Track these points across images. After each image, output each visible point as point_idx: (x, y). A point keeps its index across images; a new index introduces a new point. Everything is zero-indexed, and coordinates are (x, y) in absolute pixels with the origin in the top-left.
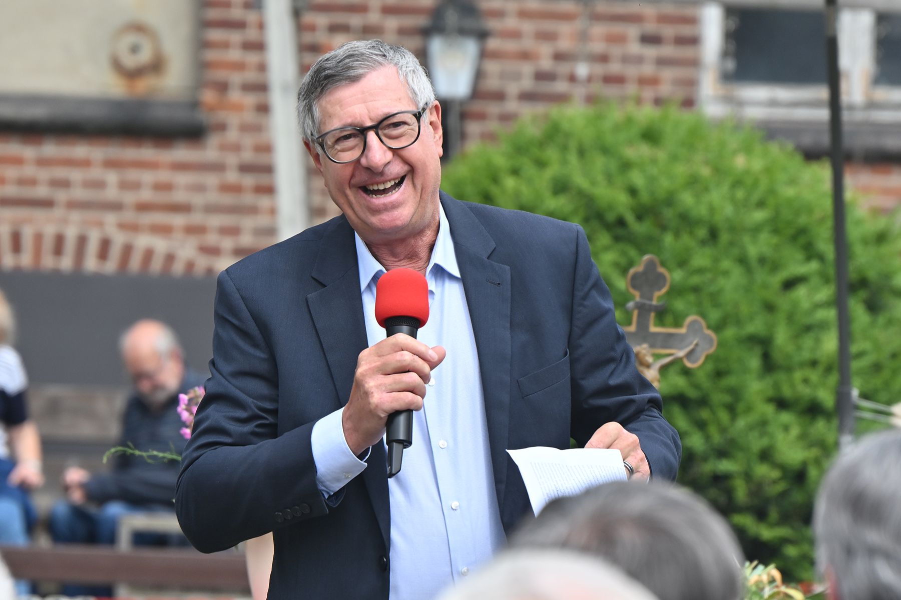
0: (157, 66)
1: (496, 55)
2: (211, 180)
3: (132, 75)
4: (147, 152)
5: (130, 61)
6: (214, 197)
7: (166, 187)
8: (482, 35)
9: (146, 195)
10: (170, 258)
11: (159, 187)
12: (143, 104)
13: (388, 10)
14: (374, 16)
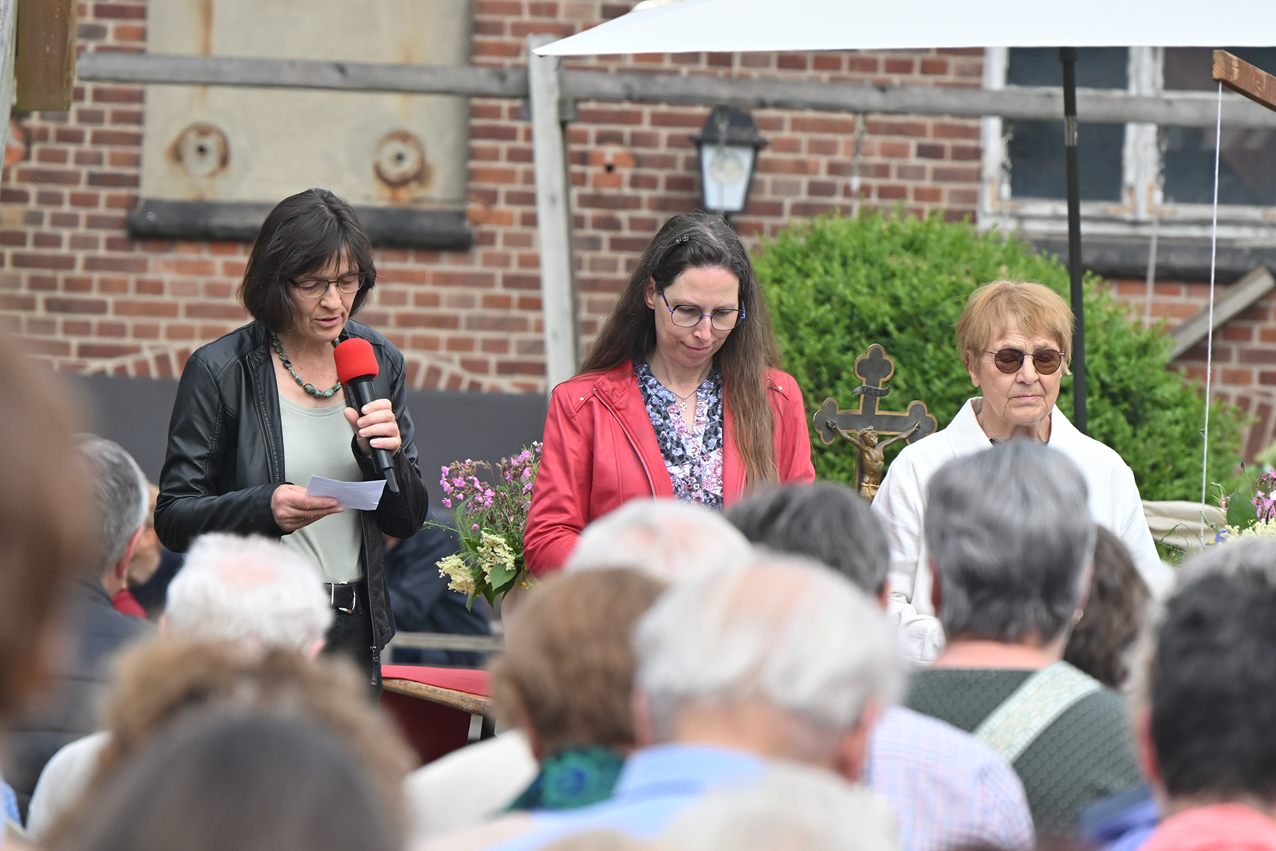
0: (421, 176)
1: (769, 167)
2: (478, 293)
3: (395, 185)
4: (411, 264)
5: (393, 171)
6: (478, 311)
7: (433, 301)
8: (757, 147)
9: (410, 309)
10: (434, 373)
11: (421, 300)
12: (407, 214)
13: (659, 120)
14: (646, 127)
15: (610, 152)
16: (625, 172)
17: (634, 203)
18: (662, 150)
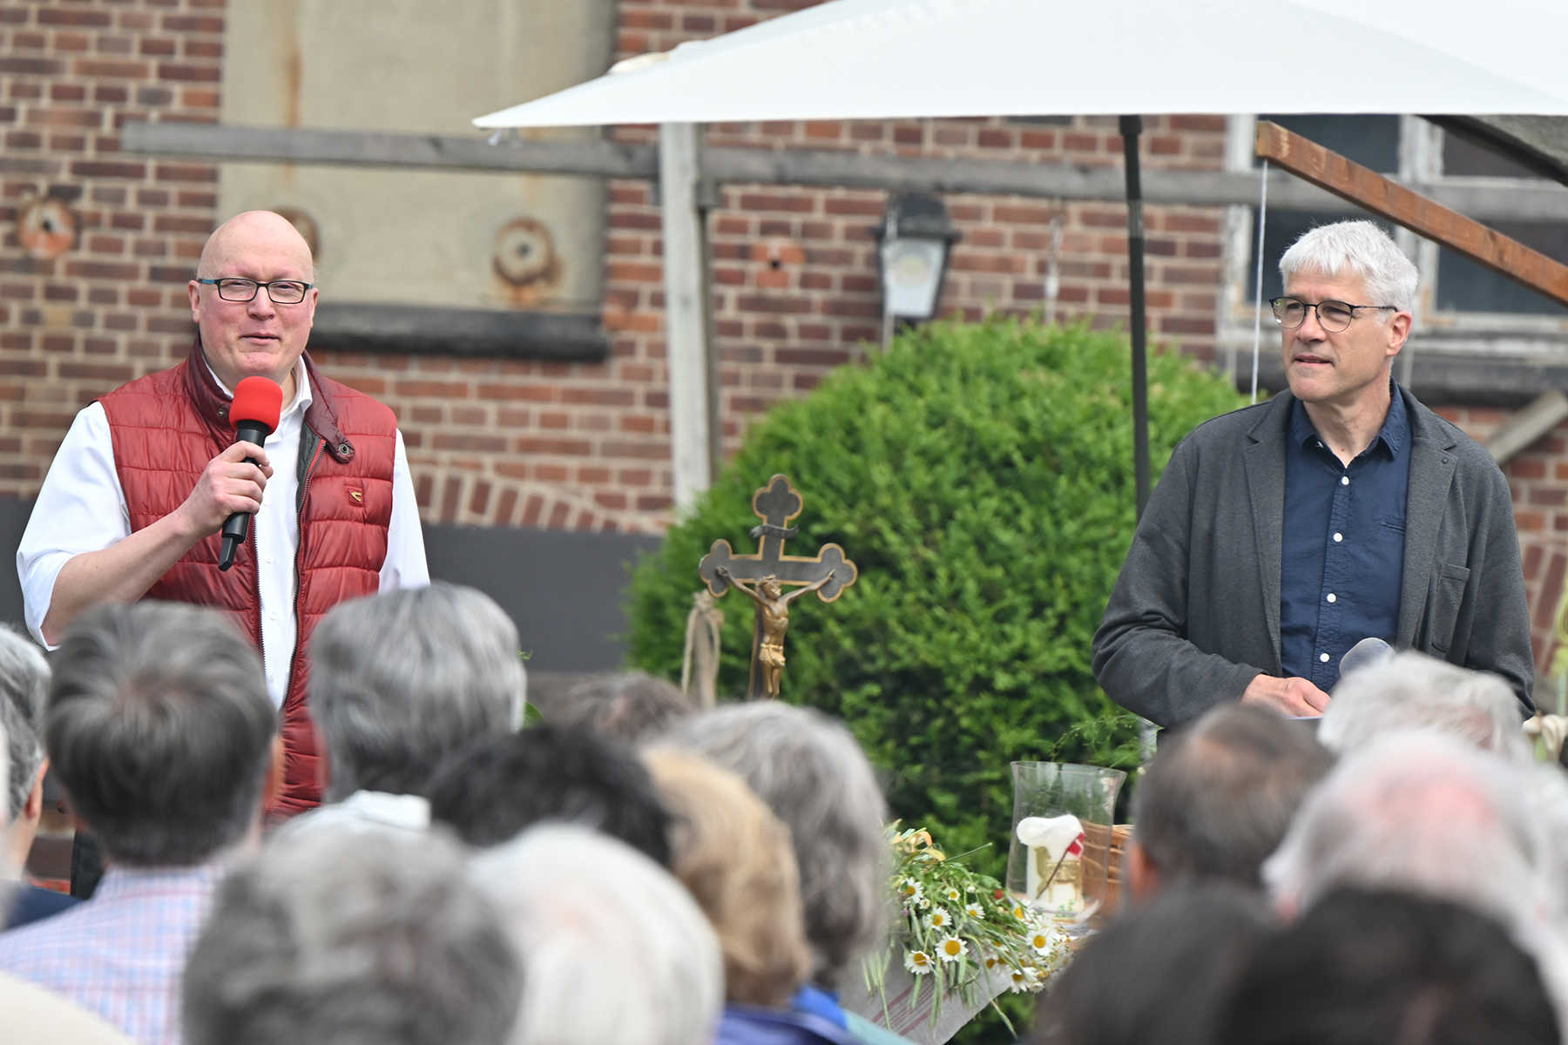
0: (549, 272)
1: (967, 264)
2: (614, 413)
3: (519, 283)
4: (535, 379)
5: (516, 266)
6: (615, 435)
7: (560, 422)
8: (950, 241)
9: (533, 431)
10: (562, 509)
11: (547, 421)
12: (532, 318)
13: (834, 207)
14: (818, 216)
15: (776, 245)
16: (794, 270)
17: (802, 307)
18: (838, 243)
